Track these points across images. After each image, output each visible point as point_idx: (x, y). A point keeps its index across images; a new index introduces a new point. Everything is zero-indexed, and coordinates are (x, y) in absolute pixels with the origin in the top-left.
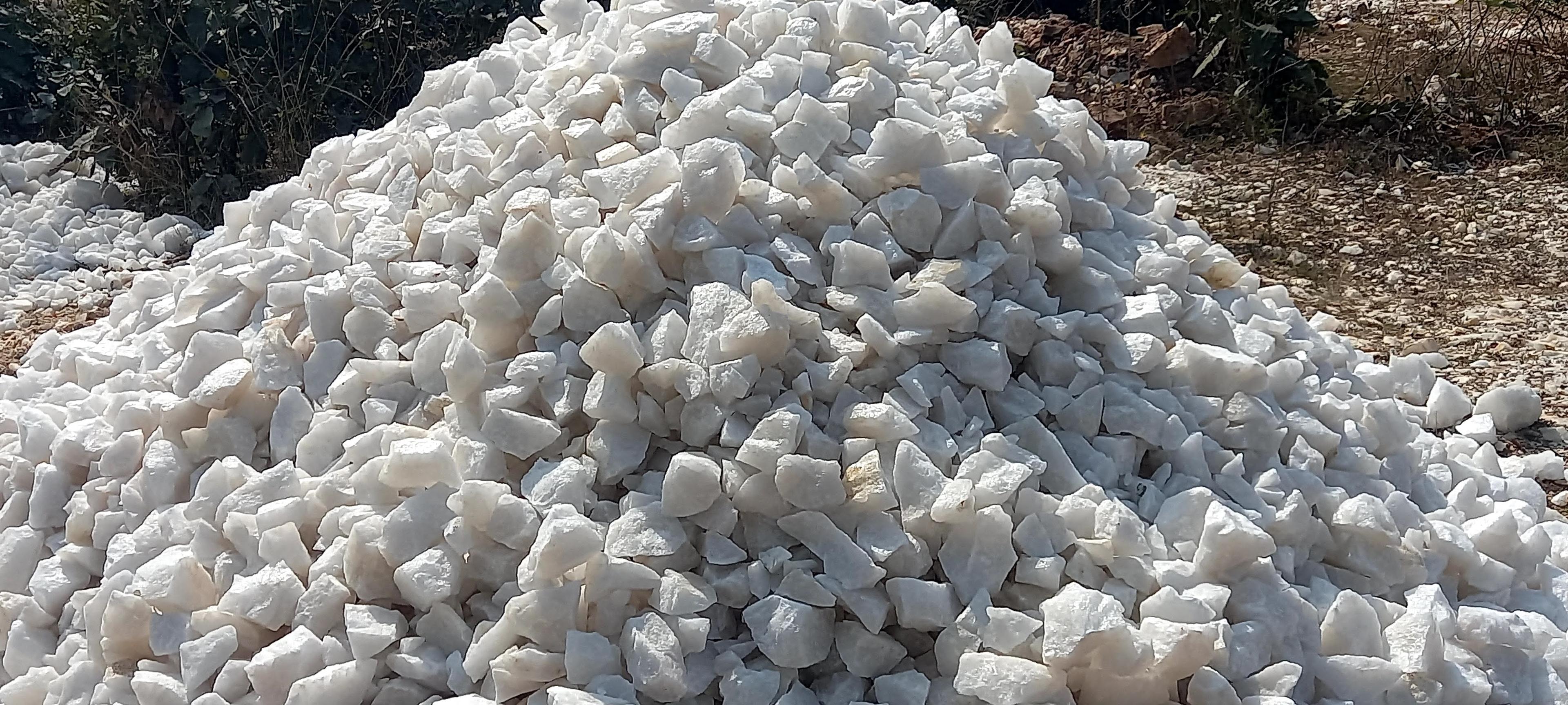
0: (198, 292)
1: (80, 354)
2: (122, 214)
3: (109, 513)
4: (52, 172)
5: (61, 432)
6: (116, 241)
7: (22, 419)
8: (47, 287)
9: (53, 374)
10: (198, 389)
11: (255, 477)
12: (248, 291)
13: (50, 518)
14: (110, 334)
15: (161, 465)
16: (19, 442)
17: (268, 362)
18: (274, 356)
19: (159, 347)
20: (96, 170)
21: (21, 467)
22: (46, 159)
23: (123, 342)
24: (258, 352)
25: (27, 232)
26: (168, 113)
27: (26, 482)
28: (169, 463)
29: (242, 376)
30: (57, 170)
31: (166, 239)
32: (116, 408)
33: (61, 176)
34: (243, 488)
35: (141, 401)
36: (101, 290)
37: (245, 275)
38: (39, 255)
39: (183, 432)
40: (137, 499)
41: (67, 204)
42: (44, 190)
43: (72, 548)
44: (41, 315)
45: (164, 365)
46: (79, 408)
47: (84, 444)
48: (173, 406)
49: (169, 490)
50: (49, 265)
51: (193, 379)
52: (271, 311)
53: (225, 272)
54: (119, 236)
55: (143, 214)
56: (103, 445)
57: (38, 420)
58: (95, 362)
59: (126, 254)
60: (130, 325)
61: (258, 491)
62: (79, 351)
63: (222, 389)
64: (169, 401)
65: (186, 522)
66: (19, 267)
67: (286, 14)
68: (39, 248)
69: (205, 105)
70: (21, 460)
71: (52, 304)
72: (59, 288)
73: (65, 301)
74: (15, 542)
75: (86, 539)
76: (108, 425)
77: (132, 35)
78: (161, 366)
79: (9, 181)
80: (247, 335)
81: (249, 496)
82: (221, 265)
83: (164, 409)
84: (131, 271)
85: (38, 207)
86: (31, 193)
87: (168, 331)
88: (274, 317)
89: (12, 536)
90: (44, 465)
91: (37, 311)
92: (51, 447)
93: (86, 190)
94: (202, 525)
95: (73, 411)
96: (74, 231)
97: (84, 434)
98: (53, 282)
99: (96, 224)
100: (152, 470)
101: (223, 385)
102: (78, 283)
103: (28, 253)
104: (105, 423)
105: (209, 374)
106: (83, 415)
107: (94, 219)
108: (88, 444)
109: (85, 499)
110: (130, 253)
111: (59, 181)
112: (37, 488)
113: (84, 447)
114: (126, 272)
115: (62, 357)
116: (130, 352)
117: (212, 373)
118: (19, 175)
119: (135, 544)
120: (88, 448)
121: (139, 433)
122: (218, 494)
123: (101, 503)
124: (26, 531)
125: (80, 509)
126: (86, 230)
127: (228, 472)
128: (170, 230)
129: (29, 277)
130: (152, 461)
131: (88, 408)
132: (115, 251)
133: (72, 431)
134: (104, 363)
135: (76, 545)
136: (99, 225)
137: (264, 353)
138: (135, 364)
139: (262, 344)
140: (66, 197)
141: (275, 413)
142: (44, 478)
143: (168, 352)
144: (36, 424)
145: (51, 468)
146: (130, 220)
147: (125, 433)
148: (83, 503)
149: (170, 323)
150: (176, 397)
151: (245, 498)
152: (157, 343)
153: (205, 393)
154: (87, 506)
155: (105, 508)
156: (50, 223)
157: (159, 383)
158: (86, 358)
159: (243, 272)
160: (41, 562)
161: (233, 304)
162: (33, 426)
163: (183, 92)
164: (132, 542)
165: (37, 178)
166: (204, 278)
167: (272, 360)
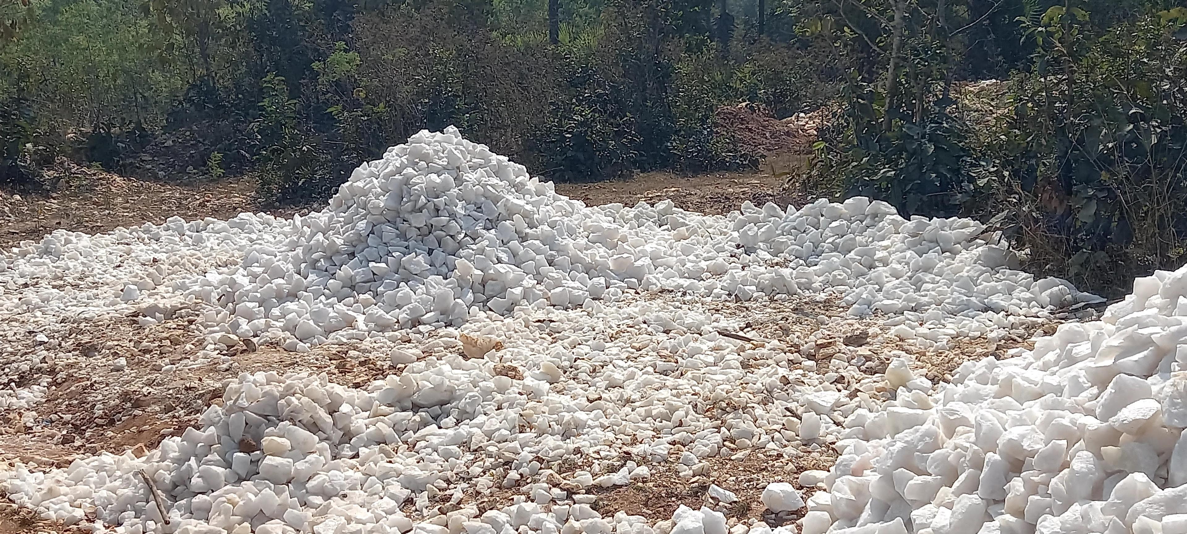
0: (1116, 343)
1: (1014, 377)
2: (1018, 274)
3: (1039, 498)
4: (971, 240)
5: (1004, 432)
6: (1015, 294)
7: (979, 418)
8: (967, 322)
9: (991, 389)
10: (1116, 417)
11: (1159, 494)
12: (1158, 347)
13: (992, 492)
14: (1035, 365)
15: (1084, 470)
16: (973, 434)
17: (1174, 405)
18: (1179, 401)
19: (1081, 380)
20: (1001, 241)
21: (975, 452)
22: (967, 231)
23: (1048, 372)
24: (1167, 396)
25: (952, 281)
26: (1061, 202)
27: (978, 464)
28: (1089, 470)
29: (1151, 414)
30: (976, 238)
31: (1051, 296)
32: (1047, 423)
33: (977, 243)
34: (1150, 499)
35: (1066, 419)
36: (1004, 328)
37: (1159, 335)
38: (961, 299)
39: (1102, 448)
40: (1061, 490)
41: (979, 264)
42: (964, 252)
43: (1009, 517)
44: (962, 342)
45: (1084, 394)
46: (1018, 417)
47: (1022, 444)
48: (1096, 427)
49: (1087, 489)
50: (967, 306)
51: (1112, 409)
52: (1178, 365)
53: (1140, 331)
54: (1017, 290)
55: (1033, 275)
56: (1037, 447)
57: (989, 421)
58: (1026, 384)
59: (1021, 304)
60: (1052, 360)
61: (1162, 504)
62: (1014, 374)
63: (1136, 420)
64: (1092, 423)
65: (1101, 516)
66: (947, 305)
67: (1163, 132)
68: (960, 293)
69: (1090, 198)
70: (976, 448)
71: (970, 335)
72: (975, 324)
73: (978, 334)
74: (967, 506)
75: (1019, 513)
76: (1040, 433)
77: (1042, 145)
78: (1081, 395)
79: (941, 244)
80: (1155, 381)
81: (1155, 506)
82: (1137, 325)
83: (1090, 428)
84: (1026, 317)
85: (960, 264)
86: (954, 253)
87: (1088, 370)
88: (1180, 370)
89: (966, 500)
90: (991, 454)
91: (960, 338)
92: (998, 442)
93: (994, 254)
94: (1115, 522)
95: (1014, 418)
96: (985, 284)
97: (1023, 436)
98: (971, 319)
99: (999, 280)
100: (1077, 472)
101: (1138, 417)
102: (988, 321)
103: (953, 296)
104: (1038, 431)
105: (1125, 407)
106: (1019, 422)
107: (997, 276)
108: (1026, 444)
109: (1022, 484)
110: (1024, 304)
111: (975, 246)
112: (987, 470)
113: (1022, 446)
114: (1023, 317)
115: (1001, 378)
116: (1054, 380)
117: (1128, 406)
118: (947, 240)
119: (1060, 524)
120: (1025, 447)
121: (1064, 442)
122: (1129, 499)
123: (1033, 489)
124: (975, 499)
125: (1017, 491)
126: (993, 283)
127: (1139, 485)
128: (1055, 289)
129: (954, 314)
130: (1077, 465)
131: (1024, 417)
132: (1015, 301)
133: (1014, 433)
134: (1033, 386)
135: (1012, 515)
136: (1002, 280)
137: (1172, 397)
138: (1059, 390)
139: (1172, 390)
140: (979, 258)
141: (1177, 445)
142: (992, 463)
143: (1087, 385)
144: (988, 423)
145: (997, 457)
146: (1023, 279)
147: (1054, 441)
148: (1019, 486)
149: (1090, 363)
150: (1099, 421)
151: (1151, 507)
152: (1079, 377)
153: (1123, 421)
154: (1022, 490)
155: (1036, 493)
156: (968, 276)
157: (1080, 407)
158: (1019, 380)
159: (1156, 333)
160: (985, 523)
161: (1145, 356)
162: (985, 425)
163: (1075, 188)
164: (1059, 522)
165: (959, 243)
166: (1123, 334)
167: (1178, 404)
